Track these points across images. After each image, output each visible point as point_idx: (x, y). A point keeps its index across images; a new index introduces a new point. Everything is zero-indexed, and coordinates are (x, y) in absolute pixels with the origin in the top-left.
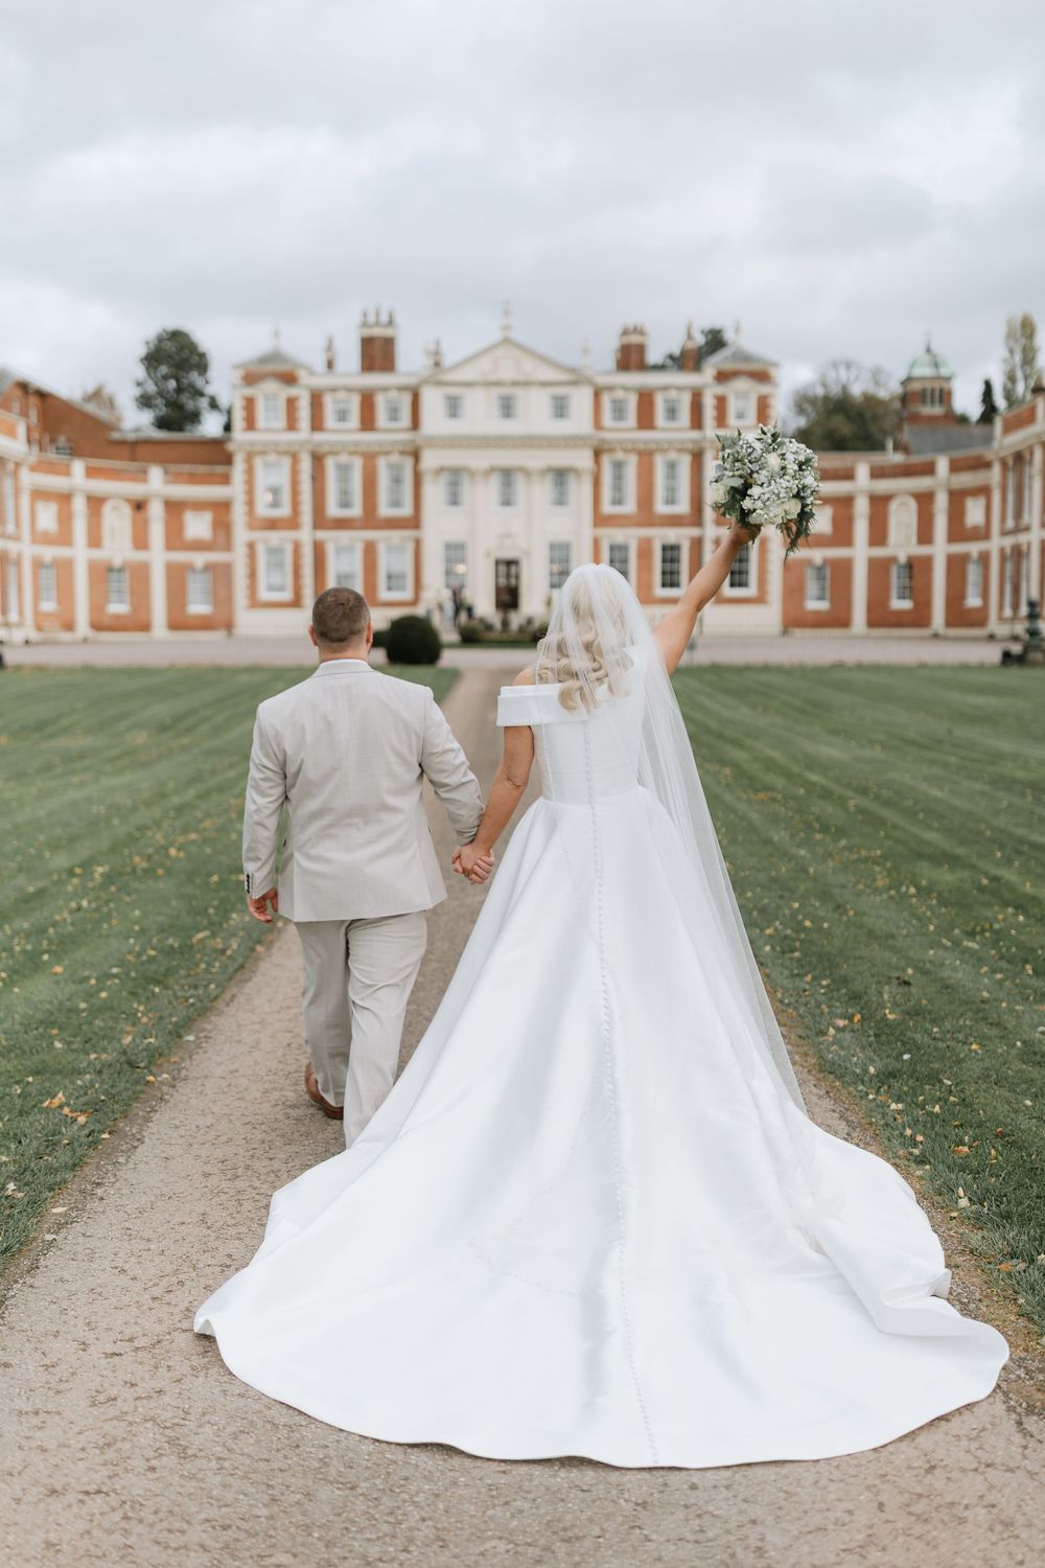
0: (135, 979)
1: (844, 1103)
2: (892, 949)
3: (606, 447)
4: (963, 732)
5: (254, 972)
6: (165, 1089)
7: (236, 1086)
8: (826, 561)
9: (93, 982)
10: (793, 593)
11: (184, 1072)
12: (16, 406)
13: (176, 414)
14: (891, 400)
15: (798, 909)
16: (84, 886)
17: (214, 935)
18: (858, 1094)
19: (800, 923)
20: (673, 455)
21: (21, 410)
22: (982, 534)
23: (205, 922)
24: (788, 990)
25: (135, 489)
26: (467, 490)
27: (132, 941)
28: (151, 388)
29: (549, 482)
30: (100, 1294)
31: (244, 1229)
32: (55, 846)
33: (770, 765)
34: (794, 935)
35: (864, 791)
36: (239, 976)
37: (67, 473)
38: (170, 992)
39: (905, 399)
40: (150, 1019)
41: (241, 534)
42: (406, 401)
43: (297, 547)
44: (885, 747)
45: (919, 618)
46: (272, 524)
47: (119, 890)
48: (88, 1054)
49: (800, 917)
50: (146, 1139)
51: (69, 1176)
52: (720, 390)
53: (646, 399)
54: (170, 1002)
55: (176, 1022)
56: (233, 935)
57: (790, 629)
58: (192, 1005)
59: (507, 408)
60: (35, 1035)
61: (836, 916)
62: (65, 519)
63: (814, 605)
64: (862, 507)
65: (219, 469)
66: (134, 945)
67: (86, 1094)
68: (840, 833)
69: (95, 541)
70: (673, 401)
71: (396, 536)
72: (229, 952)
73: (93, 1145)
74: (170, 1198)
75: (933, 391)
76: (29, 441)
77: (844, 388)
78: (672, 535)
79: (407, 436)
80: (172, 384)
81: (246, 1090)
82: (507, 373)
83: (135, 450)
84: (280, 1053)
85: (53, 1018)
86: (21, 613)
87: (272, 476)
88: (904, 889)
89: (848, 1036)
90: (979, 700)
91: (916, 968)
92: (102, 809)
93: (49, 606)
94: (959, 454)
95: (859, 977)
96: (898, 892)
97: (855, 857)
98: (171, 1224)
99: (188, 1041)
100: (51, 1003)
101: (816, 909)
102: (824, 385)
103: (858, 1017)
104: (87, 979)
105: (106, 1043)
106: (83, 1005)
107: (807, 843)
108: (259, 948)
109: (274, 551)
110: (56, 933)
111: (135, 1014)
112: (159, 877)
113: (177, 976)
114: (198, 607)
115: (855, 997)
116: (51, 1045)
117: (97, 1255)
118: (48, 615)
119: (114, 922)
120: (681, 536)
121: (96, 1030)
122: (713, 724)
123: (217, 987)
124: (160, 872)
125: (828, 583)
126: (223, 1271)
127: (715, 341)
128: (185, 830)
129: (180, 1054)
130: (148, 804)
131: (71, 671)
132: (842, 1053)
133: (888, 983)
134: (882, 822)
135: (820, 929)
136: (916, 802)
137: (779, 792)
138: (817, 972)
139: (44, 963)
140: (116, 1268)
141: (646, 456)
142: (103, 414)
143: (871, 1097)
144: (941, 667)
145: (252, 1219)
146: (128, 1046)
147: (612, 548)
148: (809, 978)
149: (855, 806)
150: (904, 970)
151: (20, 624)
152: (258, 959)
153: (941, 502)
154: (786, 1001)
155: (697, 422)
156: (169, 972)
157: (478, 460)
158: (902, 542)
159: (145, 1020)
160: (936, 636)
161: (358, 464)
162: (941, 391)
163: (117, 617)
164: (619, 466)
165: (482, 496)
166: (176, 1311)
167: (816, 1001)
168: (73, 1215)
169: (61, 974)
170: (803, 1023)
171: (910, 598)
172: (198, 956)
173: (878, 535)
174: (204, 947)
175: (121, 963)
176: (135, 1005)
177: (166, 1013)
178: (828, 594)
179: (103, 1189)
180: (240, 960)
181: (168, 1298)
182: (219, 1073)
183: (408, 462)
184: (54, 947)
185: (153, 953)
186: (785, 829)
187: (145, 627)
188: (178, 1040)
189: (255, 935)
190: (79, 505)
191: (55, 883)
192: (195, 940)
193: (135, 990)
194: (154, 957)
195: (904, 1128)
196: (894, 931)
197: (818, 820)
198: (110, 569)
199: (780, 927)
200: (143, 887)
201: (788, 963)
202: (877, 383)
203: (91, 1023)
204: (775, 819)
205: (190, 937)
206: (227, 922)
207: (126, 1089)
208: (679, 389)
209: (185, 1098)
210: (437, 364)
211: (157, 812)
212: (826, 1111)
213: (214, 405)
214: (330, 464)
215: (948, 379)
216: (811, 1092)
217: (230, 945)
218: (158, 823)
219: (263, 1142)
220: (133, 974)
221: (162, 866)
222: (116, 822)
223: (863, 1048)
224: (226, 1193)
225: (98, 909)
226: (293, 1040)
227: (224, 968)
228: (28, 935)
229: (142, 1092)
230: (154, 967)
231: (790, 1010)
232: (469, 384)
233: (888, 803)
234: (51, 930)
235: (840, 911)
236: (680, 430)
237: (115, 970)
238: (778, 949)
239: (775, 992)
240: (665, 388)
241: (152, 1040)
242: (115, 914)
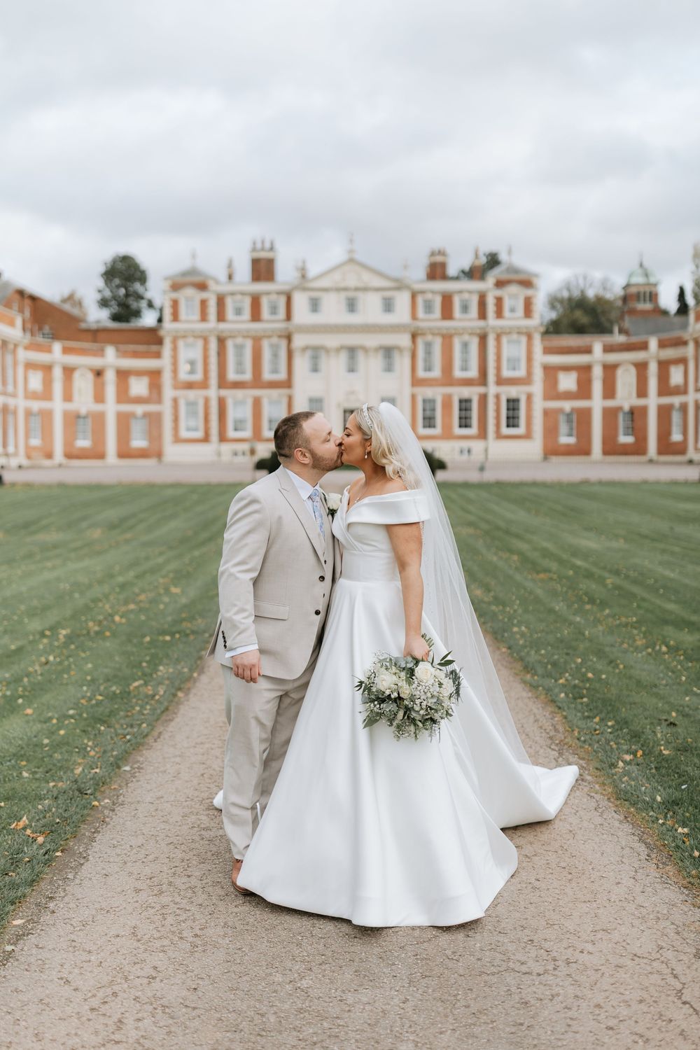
0: (86, 719)
1: (640, 827)
2: (656, 695)
3: (420, 332)
4: (681, 529)
5: (175, 713)
6: (106, 812)
7: (162, 811)
8: (573, 410)
9: (55, 721)
10: (551, 431)
11: (121, 798)
12: (16, 306)
13: (125, 311)
14: (614, 300)
15: (581, 663)
16: (51, 644)
17: (146, 684)
18: (650, 819)
19: (584, 675)
20: (466, 337)
21: (19, 308)
22: (682, 390)
23: (140, 674)
24: (583, 729)
25: (96, 362)
26: (324, 362)
27: (85, 688)
28: (108, 294)
29: (380, 355)
30: (47, 1005)
31: (166, 942)
32: (32, 613)
33: (546, 553)
34: (581, 685)
35: (617, 573)
36: (164, 717)
37: (49, 350)
38: (112, 730)
39: (625, 299)
40: (97, 752)
41: (168, 392)
42: (282, 301)
43: (207, 401)
44: (626, 540)
45: (638, 449)
46: (190, 386)
47: (77, 647)
48: (48, 783)
49: (584, 670)
50: (91, 858)
51: (28, 890)
52: (499, 293)
53: (447, 300)
54: (112, 738)
55: (116, 755)
56: (160, 683)
57: (548, 456)
58: (129, 741)
59: (352, 306)
60: (8, 766)
61: (610, 669)
62: (48, 383)
63: (566, 440)
64: (597, 372)
65: (154, 348)
66: (86, 692)
67: (45, 817)
68: (603, 604)
69: (68, 397)
70: (467, 301)
71: (275, 393)
72: (157, 697)
73: (47, 863)
74: (108, 912)
75: (645, 293)
76: (24, 329)
77: (582, 292)
78: (466, 392)
79: (282, 325)
80: (122, 291)
81: (169, 814)
82: (352, 282)
83: (97, 335)
84: (195, 782)
85: (22, 752)
86: (16, 446)
87: (190, 352)
88: (658, 648)
89: (635, 768)
90: (689, 506)
91: (677, 711)
92: (67, 586)
93: (35, 442)
94: (666, 336)
95: (636, 719)
96: (653, 649)
97: (618, 622)
98: (109, 936)
99: (125, 771)
100: (21, 739)
101: (594, 663)
102: (569, 290)
103: (640, 753)
104: (50, 719)
105: (62, 773)
106: (46, 741)
107: (580, 611)
108: (180, 694)
109: (192, 404)
110: (29, 681)
111: (86, 748)
112: (108, 637)
113: (118, 717)
114: (138, 442)
115: (636, 736)
116: (20, 775)
117: (47, 966)
118: (35, 448)
119: (72, 673)
120: (472, 393)
121: (55, 761)
122: (502, 524)
123: (147, 725)
124: (108, 634)
125: (575, 425)
126: (150, 982)
127: (493, 261)
128: (126, 602)
129: (119, 782)
130: (100, 582)
131: (50, 487)
132: (633, 783)
133: (660, 724)
134: (634, 596)
135: (601, 679)
136: (656, 581)
137: (555, 573)
138: (603, 715)
139: (19, 706)
140: (62, 979)
141: (447, 338)
142: (75, 312)
143: (661, 821)
144: (657, 483)
145: (173, 933)
146: (79, 775)
147: (424, 401)
148: (597, 720)
149: (612, 584)
150: (669, 713)
151: (16, 454)
152: (179, 703)
153: (653, 369)
154: (582, 739)
155: (482, 315)
156: (112, 713)
157: (331, 341)
158: (626, 396)
159: (92, 753)
160: (651, 461)
161: (249, 344)
162: (651, 293)
163: (83, 449)
164: (428, 345)
165: (336, 365)
166: (110, 1022)
167: (606, 739)
168: (29, 927)
169: (31, 715)
170: (598, 757)
171: (632, 435)
172: (134, 700)
173: (609, 392)
174: (139, 693)
175: (76, 706)
176: (86, 741)
177: (109, 748)
178: (575, 432)
179: (55, 903)
180: (166, 704)
181: (104, 1009)
182: (149, 799)
183: (284, 343)
184: (27, 693)
185: (100, 698)
186: (562, 601)
187: (101, 456)
188: (117, 770)
189: (177, 684)
190: (58, 373)
191: (30, 642)
192: (131, 688)
193: (86, 729)
194: (102, 700)
195: (692, 849)
196: (657, 682)
197: (586, 594)
198: (78, 416)
199: (570, 678)
200: (95, 645)
201: (579, 707)
202: (605, 289)
203: (51, 756)
204: (554, 594)
205: (129, 685)
206: (156, 673)
207: (76, 813)
208: (470, 292)
209: (121, 821)
210: (303, 276)
211: (106, 588)
212: (627, 835)
213: (150, 305)
214: (230, 345)
215: (655, 285)
216: (613, 817)
217: (159, 691)
218: (106, 596)
219: (183, 861)
220: (85, 715)
221: (109, 629)
222: (77, 595)
223: (648, 779)
224: (153, 907)
225: (60, 663)
226: (206, 771)
227: (153, 709)
228: (8, 684)
229: (88, 815)
230: (100, 709)
231: (587, 747)
232: (326, 290)
233: (635, 582)
234: (26, 680)
235: (613, 665)
236: (471, 320)
237: (71, 712)
238: (571, 695)
239: (573, 731)
240: (460, 292)
241: (98, 771)
242: (73, 666)
